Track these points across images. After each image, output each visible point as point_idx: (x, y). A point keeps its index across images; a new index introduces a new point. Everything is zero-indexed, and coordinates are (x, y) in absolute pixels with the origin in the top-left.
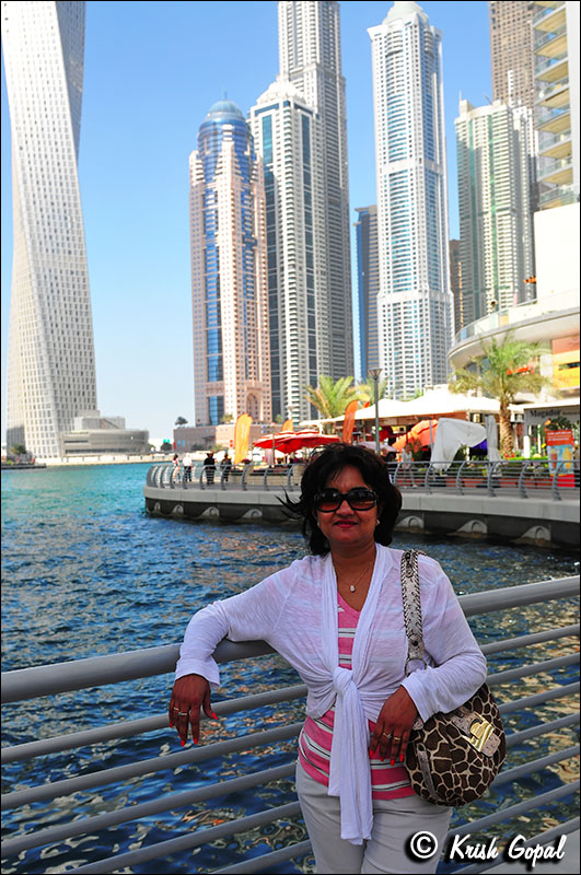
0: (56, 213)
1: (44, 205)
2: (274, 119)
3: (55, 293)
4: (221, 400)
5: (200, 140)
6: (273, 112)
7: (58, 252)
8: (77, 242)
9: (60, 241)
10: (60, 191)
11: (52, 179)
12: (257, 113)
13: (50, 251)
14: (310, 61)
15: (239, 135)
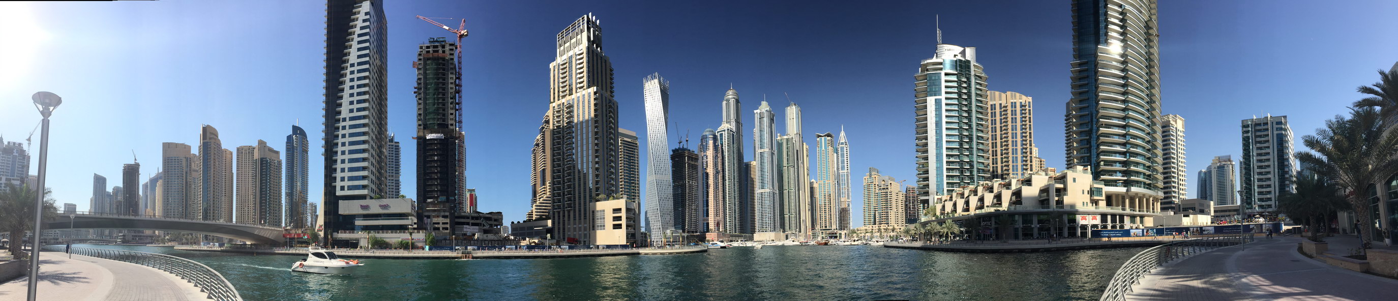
2: (724, 134)
4: (708, 224)
5: (701, 140)
6: (723, 132)
12: (718, 132)
14: (733, 118)
15: (715, 138)
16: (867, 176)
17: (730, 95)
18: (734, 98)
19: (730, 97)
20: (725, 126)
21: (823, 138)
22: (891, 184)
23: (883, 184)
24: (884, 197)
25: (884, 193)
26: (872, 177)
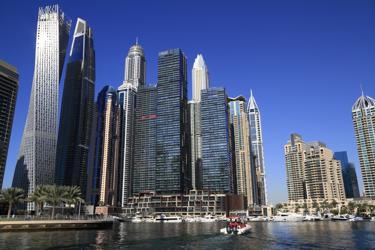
0: (47, 116)
1: (43, 113)
2: (125, 94)
3: (42, 148)
6: (124, 92)
7: (46, 131)
8: (54, 128)
9: (47, 127)
10: (50, 108)
11: (48, 103)
12: (118, 91)
13: (43, 131)
14: (136, 78)
15: (114, 98)
16: (289, 144)
17: (135, 51)
18: (139, 55)
19: (135, 53)
20: (126, 85)
21: (235, 102)
22: (322, 150)
23: (312, 152)
24: (315, 166)
25: (315, 162)
26: (295, 144)
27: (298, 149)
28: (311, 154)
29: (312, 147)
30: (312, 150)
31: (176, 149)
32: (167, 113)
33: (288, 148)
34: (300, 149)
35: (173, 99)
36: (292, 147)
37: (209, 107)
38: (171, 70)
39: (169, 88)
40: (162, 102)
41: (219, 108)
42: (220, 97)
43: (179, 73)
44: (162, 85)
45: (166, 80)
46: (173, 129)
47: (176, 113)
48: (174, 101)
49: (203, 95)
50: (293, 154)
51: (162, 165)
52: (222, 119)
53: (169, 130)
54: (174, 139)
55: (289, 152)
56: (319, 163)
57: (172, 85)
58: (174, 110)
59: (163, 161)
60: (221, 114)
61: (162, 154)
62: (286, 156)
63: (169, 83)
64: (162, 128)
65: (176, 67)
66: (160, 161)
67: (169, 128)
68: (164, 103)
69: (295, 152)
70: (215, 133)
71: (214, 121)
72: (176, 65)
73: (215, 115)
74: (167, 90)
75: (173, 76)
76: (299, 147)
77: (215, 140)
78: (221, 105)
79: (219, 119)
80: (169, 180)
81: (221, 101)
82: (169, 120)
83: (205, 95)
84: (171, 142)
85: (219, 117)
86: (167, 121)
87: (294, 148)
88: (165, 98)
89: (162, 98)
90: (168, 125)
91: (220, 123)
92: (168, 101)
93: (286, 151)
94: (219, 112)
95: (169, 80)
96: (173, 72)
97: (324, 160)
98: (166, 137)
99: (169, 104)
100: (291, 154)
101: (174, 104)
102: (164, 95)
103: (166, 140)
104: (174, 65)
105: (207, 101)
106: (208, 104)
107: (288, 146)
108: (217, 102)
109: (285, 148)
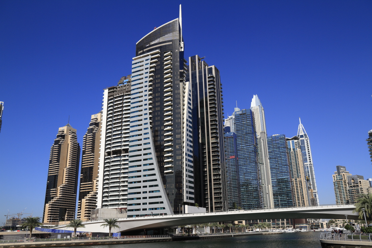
22: (360, 181)
23: (353, 182)
24: (356, 193)
25: (356, 190)
26: (341, 174)
27: (343, 177)
28: (352, 184)
29: (353, 179)
30: (352, 181)
31: (254, 182)
32: (245, 156)
33: (335, 177)
34: (344, 178)
35: (249, 147)
36: (339, 176)
37: (274, 150)
38: (245, 125)
39: (245, 138)
40: (241, 149)
41: (281, 150)
42: (282, 142)
43: (251, 128)
44: (240, 137)
45: (242, 132)
46: (251, 168)
47: (252, 157)
48: (249, 148)
49: (269, 141)
50: (339, 182)
51: (245, 194)
52: (284, 158)
53: (248, 169)
54: (252, 175)
55: (336, 180)
56: (359, 191)
57: (247, 136)
58: (250, 154)
59: (246, 191)
60: (284, 155)
61: (244, 186)
62: (334, 183)
63: (245, 135)
64: (243, 168)
65: (249, 123)
66: (244, 191)
67: (248, 167)
68: (243, 149)
69: (341, 180)
70: (280, 169)
71: (278, 160)
72: (249, 122)
73: (279, 156)
74: (243, 140)
75: (247, 130)
76: (344, 176)
77: (280, 174)
78: (283, 148)
79: (282, 159)
80: (251, 204)
81: (282, 145)
82: (247, 162)
83: (270, 141)
84: (250, 177)
85: (282, 157)
86: (246, 162)
87: (340, 177)
88: (243, 146)
89: (241, 146)
90: (247, 166)
91: (283, 162)
92: (245, 148)
93: (333, 179)
94: (281, 154)
95: (245, 133)
96: (247, 127)
97: (362, 189)
98: (246, 174)
99: (246, 151)
100: (338, 182)
101: (250, 150)
102: (242, 144)
103: (246, 176)
104: (247, 122)
105: (272, 145)
106: (273, 147)
107: (335, 175)
108: (279, 146)
109: (333, 177)
